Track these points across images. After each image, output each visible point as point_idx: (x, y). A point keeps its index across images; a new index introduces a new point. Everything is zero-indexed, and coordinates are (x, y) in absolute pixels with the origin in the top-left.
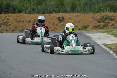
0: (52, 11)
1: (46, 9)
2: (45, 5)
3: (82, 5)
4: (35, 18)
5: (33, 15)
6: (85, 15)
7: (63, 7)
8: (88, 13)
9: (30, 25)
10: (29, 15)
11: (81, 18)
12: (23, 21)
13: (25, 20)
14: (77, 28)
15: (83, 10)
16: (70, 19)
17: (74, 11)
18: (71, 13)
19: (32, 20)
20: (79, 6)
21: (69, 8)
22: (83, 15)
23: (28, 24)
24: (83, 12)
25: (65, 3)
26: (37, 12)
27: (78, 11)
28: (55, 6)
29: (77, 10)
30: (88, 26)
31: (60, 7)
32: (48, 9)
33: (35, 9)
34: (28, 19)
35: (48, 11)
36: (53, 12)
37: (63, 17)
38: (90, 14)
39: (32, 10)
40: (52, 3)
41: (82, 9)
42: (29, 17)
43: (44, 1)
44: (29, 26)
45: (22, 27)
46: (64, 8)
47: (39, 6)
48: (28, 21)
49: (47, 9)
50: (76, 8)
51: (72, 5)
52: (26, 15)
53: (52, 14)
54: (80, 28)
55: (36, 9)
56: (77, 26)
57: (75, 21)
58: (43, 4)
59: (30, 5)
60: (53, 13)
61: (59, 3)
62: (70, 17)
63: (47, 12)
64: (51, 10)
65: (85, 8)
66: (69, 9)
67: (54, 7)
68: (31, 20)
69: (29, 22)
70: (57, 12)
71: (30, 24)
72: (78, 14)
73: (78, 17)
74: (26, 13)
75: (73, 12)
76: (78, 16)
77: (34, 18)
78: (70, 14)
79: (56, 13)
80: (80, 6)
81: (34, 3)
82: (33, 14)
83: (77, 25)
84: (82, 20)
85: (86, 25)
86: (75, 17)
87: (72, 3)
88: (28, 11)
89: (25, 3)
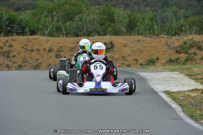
0: (91, 32)
1: (81, 28)
2: (80, 21)
3: (147, 21)
4: (60, 45)
5: (57, 39)
6: (152, 39)
7: (113, 24)
8: (158, 35)
9: (51, 57)
10: (49, 38)
11: (145, 45)
12: (38, 50)
13: (43, 48)
14: (137, 63)
15: (150, 30)
16: (125, 46)
17: (132, 32)
18: (127, 35)
19: (55, 49)
20: (141, 22)
21: (125, 26)
22: (149, 39)
23: (47, 54)
24: (149, 33)
25: (116, 17)
26: (64, 33)
27: (140, 32)
28: (98, 22)
29: (138, 30)
30: (158, 59)
31: (107, 24)
32: (85, 28)
33: (61, 27)
34: (47, 47)
35: (85, 32)
36: (93, 34)
37: (111, 43)
38: (162, 37)
39: (55, 29)
40: (92, 17)
41: (147, 27)
42: (50, 42)
43: (78, 14)
44: (50, 59)
45: (37, 60)
46: (115, 26)
47: (68, 23)
48: (47, 49)
49: (83, 28)
50: (136, 26)
51: (129, 21)
52: (44, 38)
53: (91, 36)
54: (144, 63)
55: (63, 28)
56: (137, 60)
57: (133, 49)
58: (76, 18)
59: (52, 20)
60: (94, 36)
61: (105, 17)
62: (125, 42)
63: (83, 33)
64: (90, 30)
65: (152, 26)
66: (123, 28)
67: (95, 23)
68: (53, 48)
69: (50, 51)
70: (101, 33)
71: (50, 54)
72: (140, 37)
73: (140, 43)
74: (44, 35)
75: (130, 34)
76: (139, 41)
77: (59, 43)
78: (125, 37)
79: (99, 35)
80: (144, 22)
81: (58, 17)
82: (58, 37)
83: (137, 58)
84: (147, 48)
85: (155, 57)
86: (133, 42)
87: (129, 17)
88: (47, 32)
89: (43, 16)
